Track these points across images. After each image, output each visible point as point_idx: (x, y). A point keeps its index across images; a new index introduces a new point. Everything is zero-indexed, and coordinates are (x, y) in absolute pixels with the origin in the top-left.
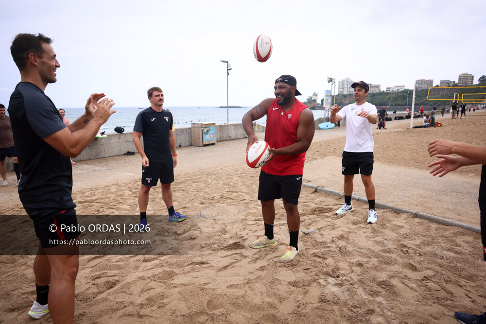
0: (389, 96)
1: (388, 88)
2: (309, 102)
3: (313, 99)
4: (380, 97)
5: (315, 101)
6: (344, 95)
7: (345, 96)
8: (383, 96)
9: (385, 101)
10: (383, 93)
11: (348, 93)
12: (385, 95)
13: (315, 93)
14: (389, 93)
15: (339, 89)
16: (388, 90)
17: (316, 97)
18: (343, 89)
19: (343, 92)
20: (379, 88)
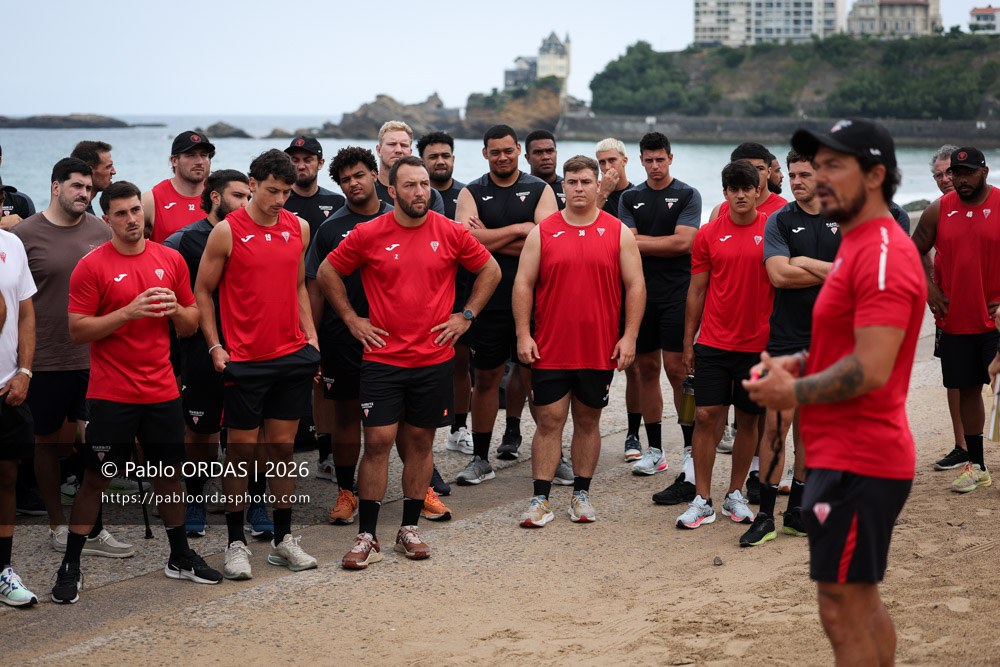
0: (986, 60)
1: (978, 14)
2: (518, 94)
3: (542, 73)
4: (934, 63)
5: (553, 84)
6: (725, 50)
7: (732, 58)
8: (956, 59)
9: (963, 88)
10: (952, 41)
11: (749, 37)
12: (966, 52)
13: (553, 36)
14: (987, 40)
15: (697, 13)
16: (982, 23)
17: (561, 62)
18: (723, 17)
19: (722, 33)
20: (931, 12)
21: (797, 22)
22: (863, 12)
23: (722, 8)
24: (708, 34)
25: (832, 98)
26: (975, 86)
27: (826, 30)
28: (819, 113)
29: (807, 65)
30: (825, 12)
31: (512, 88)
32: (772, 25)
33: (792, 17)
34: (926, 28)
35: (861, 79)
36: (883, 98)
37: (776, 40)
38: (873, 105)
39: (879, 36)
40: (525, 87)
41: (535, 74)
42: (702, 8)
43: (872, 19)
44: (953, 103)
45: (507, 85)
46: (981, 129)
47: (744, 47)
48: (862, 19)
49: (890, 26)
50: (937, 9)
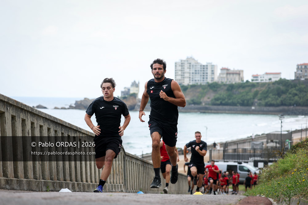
0: (255, 89)
1: (254, 76)
2: (125, 98)
3: (131, 92)
4: (241, 90)
5: (135, 95)
6: (183, 86)
7: (185, 88)
8: (247, 89)
9: (248, 97)
10: (246, 84)
11: (190, 82)
12: (250, 87)
13: (135, 82)
14: (256, 84)
15: (176, 75)
16: (255, 79)
17: (137, 89)
18: (183, 76)
19: (182, 81)
20: (241, 75)
21: (203, 78)
22: (222, 76)
23: (183, 74)
24: (179, 81)
25: (212, 100)
26: (252, 97)
27: (212, 81)
28: (208, 104)
29: (205, 90)
30: (212, 76)
31: (123, 96)
32: (197, 79)
33: (202, 77)
34: (239, 80)
35: (220, 95)
36: (226, 100)
37: (197, 83)
38: (223, 102)
39: (226, 82)
40: (126, 96)
41: (129, 92)
42: (177, 74)
43: (224, 78)
44: (246, 102)
45: (122, 95)
46: (253, 109)
47: (188, 85)
48: (222, 78)
49: (229, 80)
50: (243, 75)
